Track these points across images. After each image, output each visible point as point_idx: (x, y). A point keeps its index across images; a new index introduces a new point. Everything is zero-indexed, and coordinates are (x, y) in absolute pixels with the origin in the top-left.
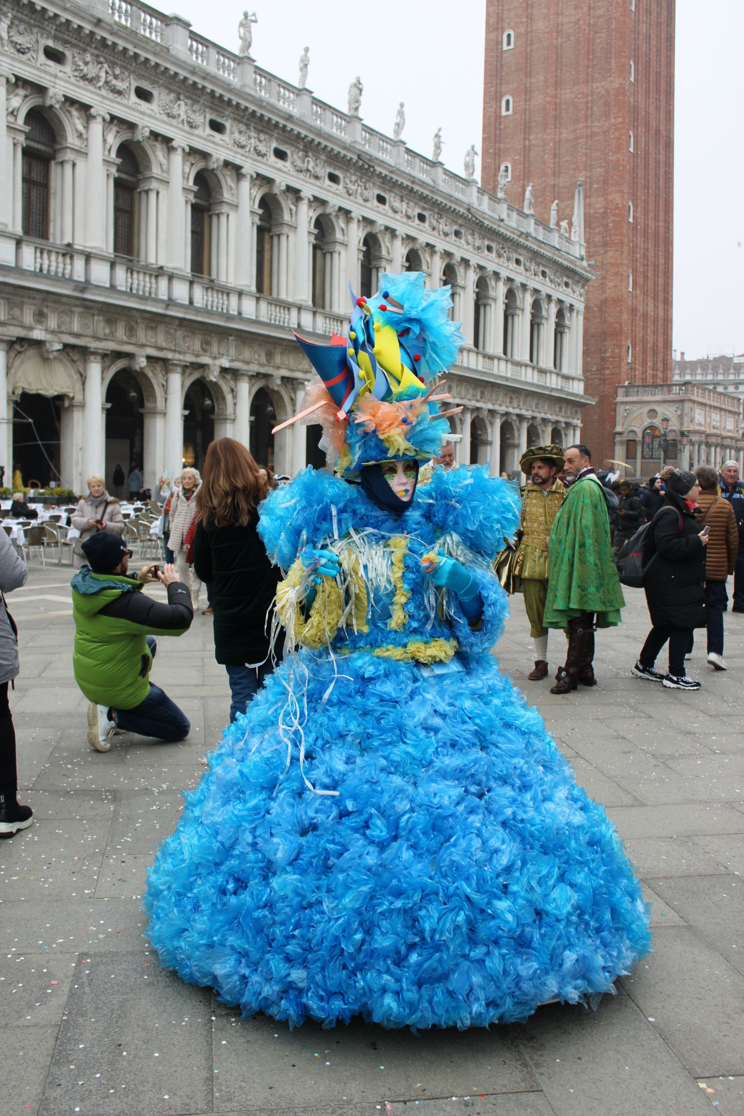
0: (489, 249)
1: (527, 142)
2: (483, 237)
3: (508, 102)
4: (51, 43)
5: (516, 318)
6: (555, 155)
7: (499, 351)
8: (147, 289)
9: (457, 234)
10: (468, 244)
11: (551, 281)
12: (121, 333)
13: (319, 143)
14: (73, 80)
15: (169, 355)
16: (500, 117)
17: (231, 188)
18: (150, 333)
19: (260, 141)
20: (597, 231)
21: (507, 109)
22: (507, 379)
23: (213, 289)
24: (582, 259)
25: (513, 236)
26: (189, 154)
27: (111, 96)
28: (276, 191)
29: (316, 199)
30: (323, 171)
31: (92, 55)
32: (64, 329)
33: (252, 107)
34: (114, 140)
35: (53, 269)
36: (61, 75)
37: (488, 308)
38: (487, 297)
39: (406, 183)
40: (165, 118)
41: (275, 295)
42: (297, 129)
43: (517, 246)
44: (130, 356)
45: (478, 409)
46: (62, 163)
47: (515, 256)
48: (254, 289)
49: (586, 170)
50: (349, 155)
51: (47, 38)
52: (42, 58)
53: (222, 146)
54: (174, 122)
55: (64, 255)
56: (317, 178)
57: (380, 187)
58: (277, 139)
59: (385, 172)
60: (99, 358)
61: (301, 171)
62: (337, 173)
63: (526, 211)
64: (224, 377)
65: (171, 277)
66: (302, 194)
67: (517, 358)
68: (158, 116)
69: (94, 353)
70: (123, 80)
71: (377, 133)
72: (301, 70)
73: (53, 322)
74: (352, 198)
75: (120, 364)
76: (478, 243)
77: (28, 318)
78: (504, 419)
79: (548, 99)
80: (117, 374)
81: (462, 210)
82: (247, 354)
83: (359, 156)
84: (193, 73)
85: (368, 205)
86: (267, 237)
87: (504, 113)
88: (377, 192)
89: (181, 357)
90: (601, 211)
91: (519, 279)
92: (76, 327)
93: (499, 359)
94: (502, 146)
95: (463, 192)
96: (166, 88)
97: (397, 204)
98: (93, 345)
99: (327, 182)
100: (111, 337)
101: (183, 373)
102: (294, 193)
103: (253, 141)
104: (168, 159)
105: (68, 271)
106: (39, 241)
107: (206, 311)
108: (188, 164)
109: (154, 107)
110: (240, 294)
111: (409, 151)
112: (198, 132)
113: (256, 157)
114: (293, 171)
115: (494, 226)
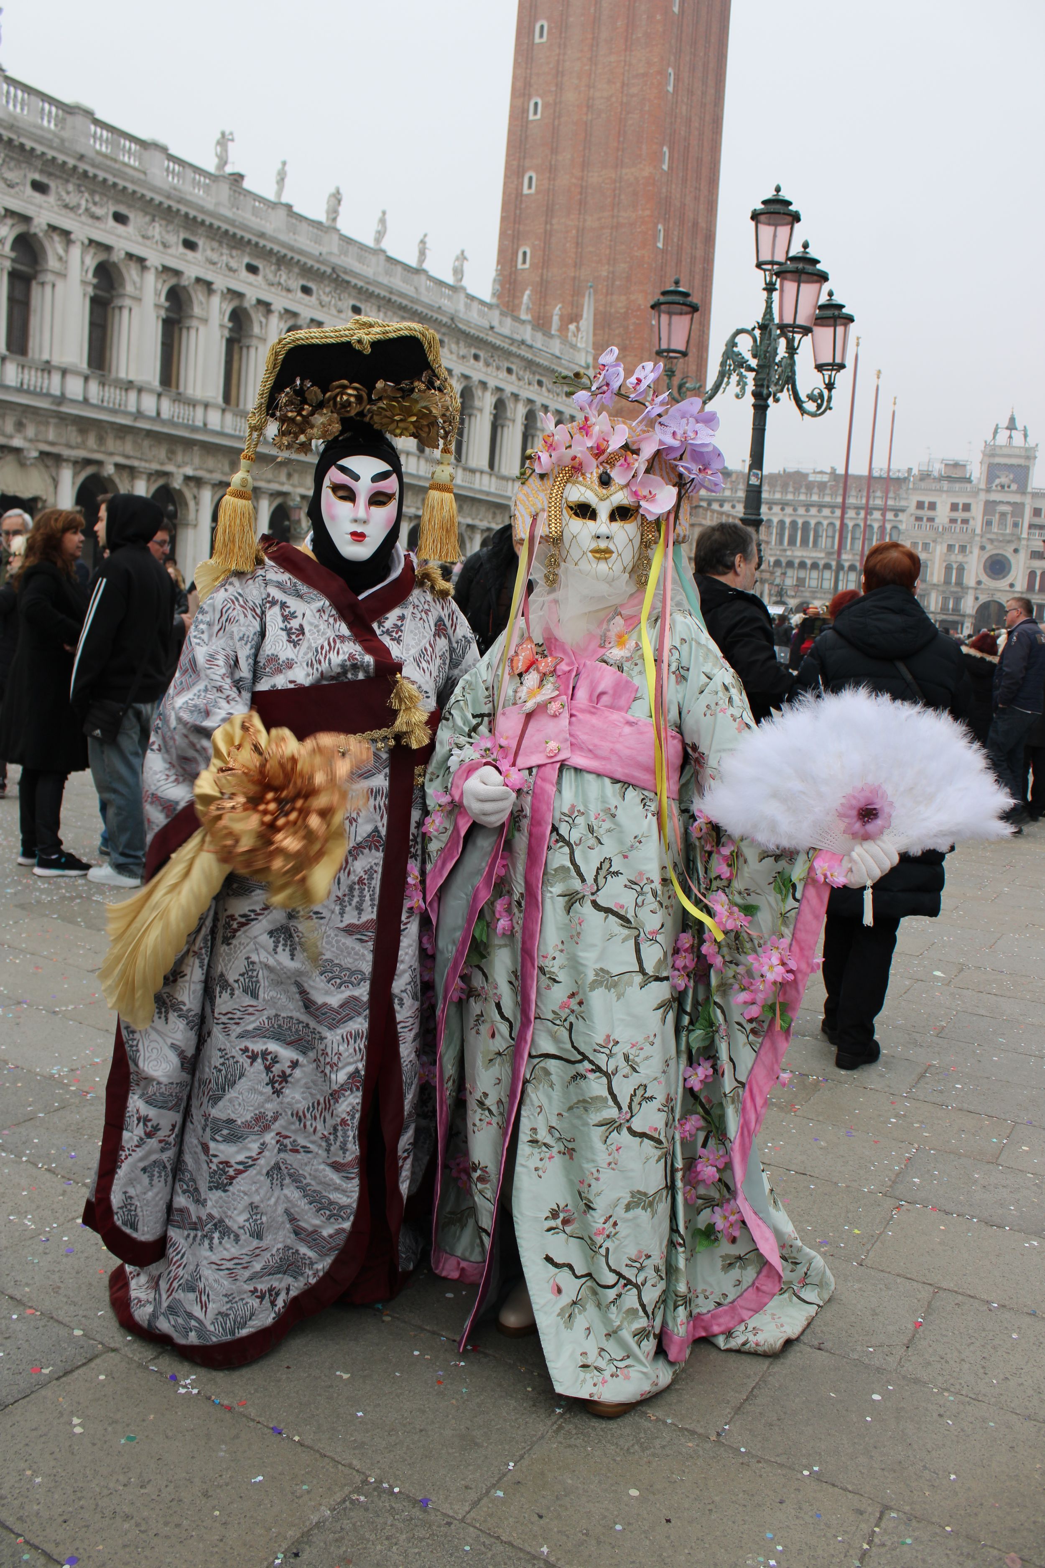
0: (476, 357)
1: (548, 227)
2: (470, 346)
3: (531, 178)
4: (37, 177)
5: (506, 429)
6: (577, 244)
7: (484, 464)
8: (117, 401)
10: (451, 353)
11: (549, 391)
12: (92, 441)
13: (292, 258)
14: (56, 209)
15: (136, 463)
16: (522, 195)
17: (201, 303)
18: (119, 442)
19: (232, 257)
20: (617, 332)
21: (530, 187)
22: (488, 494)
23: (179, 401)
24: (588, 367)
25: (503, 345)
26: (163, 272)
27: (90, 221)
28: (246, 305)
29: (287, 311)
30: (296, 284)
31: (74, 184)
32: (40, 437)
33: (224, 226)
34: (91, 262)
35: (32, 382)
36: (45, 205)
37: (473, 418)
38: (472, 407)
39: (383, 293)
40: (140, 239)
41: (241, 406)
42: (269, 246)
43: (508, 354)
44: (99, 463)
46: (43, 284)
47: (507, 364)
48: (220, 400)
49: (609, 264)
50: (323, 268)
51: (35, 172)
52: (29, 190)
53: (194, 264)
54: (148, 242)
55: (43, 370)
56: (289, 290)
57: (355, 298)
58: (250, 254)
59: (360, 284)
60: (70, 465)
61: (272, 285)
62: (310, 285)
63: (524, 316)
64: (187, 485)
65: (140, 390)
66: (273, 307)
67: (504, 471)
68: (133, 238)
69: (67, 460)
70: (102, 206)
71: (356, 242)
72: (278, 183)
73: (30, 431)
74: (325, 309)
75: (89, 471)
76: (463, 351)
77: (9, 427)
79: (574, 180)
80: (87, 479)
81: (445, 320)
82: (211, 463)
83: (333, 269)
84: (169, 197)
85: (342, 315)
86: (236, 347)
87: (526, 191)
88: (352, 302)
89: (147, 465)
90: (622, 311)
91: (509, 389)
92: (51, 435)
93: (482, 472)
94: (521, 228)
95: (450, 298)
96: (143, 210)
98: (66, 452)
99: (300, 294)
100: (82, 445)
101: (149, 480)
102: (265, 306)
103: (224, 258)
104: (142, 278)
105: (45, 385)
106: (20, 358)
107: (171, 423)
108: (161, 281)
109: (129, 230)
110: (206, 406)
111: (389, 259)
112: (172, 251)
113: (227, 273)
114: (264, 285)
115: (482, 335)
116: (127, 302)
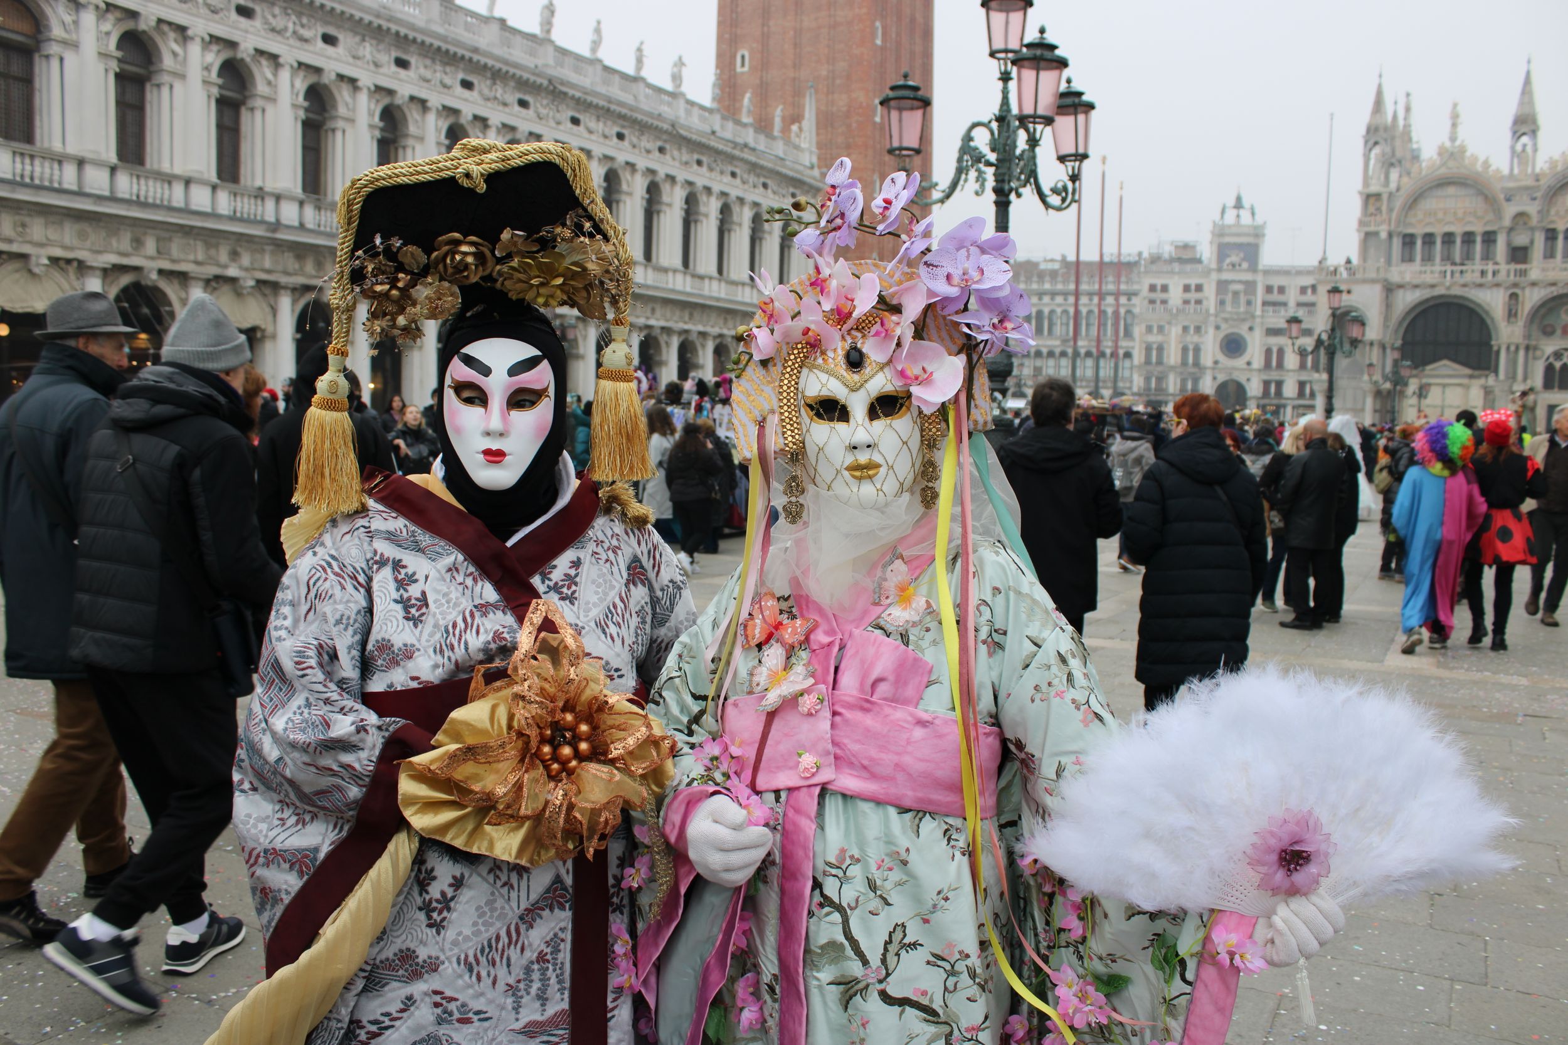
0: (699, 163)
1: (766, 29)
2: (692, 151)
5: (733, 234)
6: (795, 44)
7: (712, 269)
9: (661, 150)
10: (674, 159)
11: (774, 193)
12: (310, 267)
13: (507, 72)
14: (263, 33)
17: (417, 121)
19: (446, 73)
20: (840, 130)
22: (718, 299)
24: (812, 167)
25: (725, 149)
26: (375, 92)
27: (298, 44)
28: (463, 121)
29: (505, 126)
30: (512, 97)
31: (280, 7)
32: (256, 266)
33: (437, 43)
34: (301, 85)
35: (246, 210)
36: (251, 29)
37: (699, 225)
38: (697, 213)
39: (601, 103)
40: (351, 60)
42: (483, 60)
43: (731, 158)
44: (318, 289)
45: (687, 332)
46: (252, 109)
47: (730, 168)
49: (828, 63)
50: (539, 81)
52: (234, 15)
53: (407, 82)
54: (359, 63)
55: (256, 197)
56: (505, 104)
57: (573, 109)
58: (464, 70)
59: (578, 94)
60: (289, 292)
61: (488, 99)
62: (527, 98)
66: (490, 122)
67: (734, 276)
68: (344, 59)
69: (285, 288)
70: (310, 28)
71: (571, 53)
73: (246, 260)
74: (544, 122)
75: (309, 297)
76: (685, 157)
77: (224, 257)
78: (718, 341)
80: (307, 306)
81: (666, 126)
83: (550, 81)
84: (378, 16)
85: (561, 127)
88: (571, 113)
90: (844, 109)
91: (734, 193)
92: (267, 263)
93: (711, 278)
94: (738, 31)
95: (669, 104)
96: (352, 31)
97: (592, 124)
98: (283, 280)
99: (517, 108)
100: (301, 272)
102: (481, 121)
103: (438, 75)
104: (354, 99)
105: (259, 212)
106: (232, 186)
108: (374, 101)
109: (340, 51)
111: (606, 69)
112: (384, 70)
113: (442, 89)
114: (480, 101)
115: (704, 140)
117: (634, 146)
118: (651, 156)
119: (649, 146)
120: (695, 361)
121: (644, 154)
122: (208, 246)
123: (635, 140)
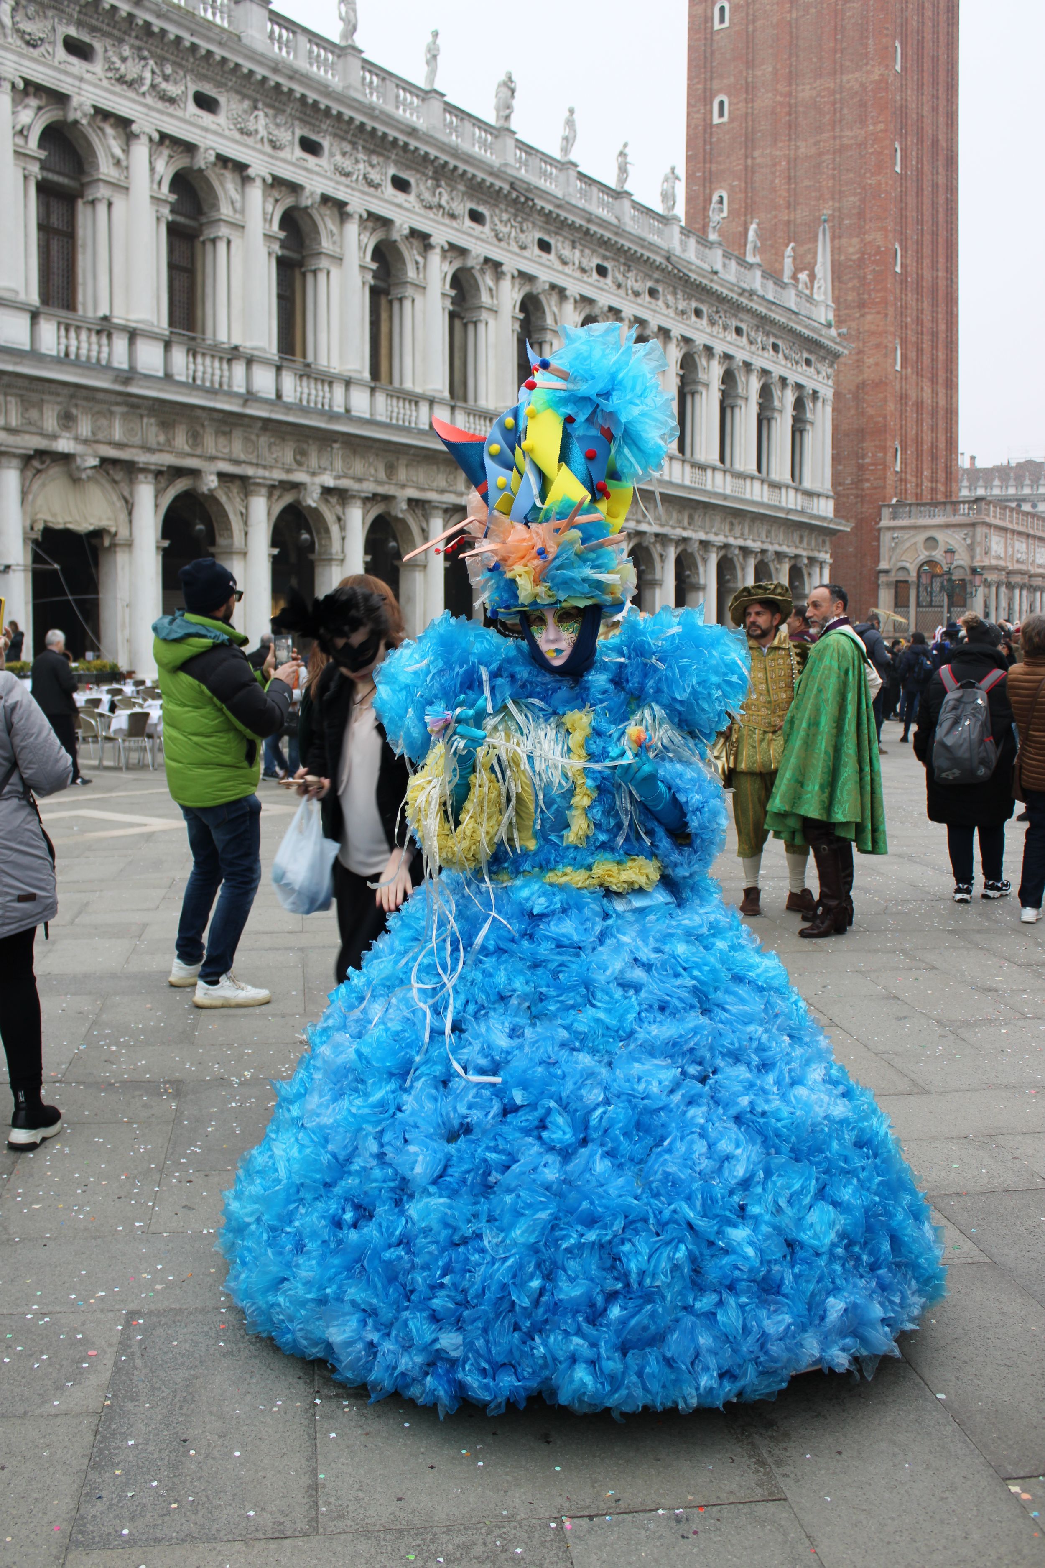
0: (698, 313)
1: (749, 161)
2: (689, 297)
3: (721, 103)
4: (73, 31)
5: (737, 411)
6: (789, 178)
7: (713, 457)
8: (217, 378)
9: (652, 293)
10: (668, 307)
11: (786, 358)
12: (181, 440)
13: (455, 168)
14: (105, 83)
15: (250, 471)
16: (711, 126)
17: (332, 234)
18: (222, 440)
19: (372, 166)
20: (850, 285)
21: (721, 114)
22: (725, 497)
23: (309, 377)
24: (829, 326)
25: (731, 294)
26: (272, 186)
27: (160, 105)
28: (396, 236)
29: (452, 247)
30: (462, 207)
31: (132, 47)
32: (100, 436)
33: (359, 118)
34: (165, 169)
35: (84, 352)
36: (88, 76)
37: (697, 397)
38: (696, 382)
39: (579, 221)
40: (237, 136)
41: (396, 384)
42: (424, 148)
43: (737, 308)
44: (195, 473)
45: (685, 540)
46: (93, 203)
47: (734, 323)
48: (367, 375)
49: (833, 199)
50: (498, 184)
51: (68, 24)
52: (61, 53)
53: (318, 174)
54: (250, 141)
55: (99, 332)
56: (453, 216)
57: (542, 229)
58: (396, 163)
59: (549, 207)
60: (150, 477)
61: (430, 208)
62: (481, 209)
63: (750, 259)
64: (327, 501)
65: (250, 361)
66: (433, 241)
67: (739, 467)
68: (227, 133)
69: (144, 470)
70: (176, 83)
71: (537, 151)
72: (428, 63)
73: (85, 428)
74: (503, 244)
75: (181, 485)
76: (682, 305)
77: (50, 423)
78: (722, 553)
79: (779, 98)
80: (177, 499)
81: (659, 260)
82: (359, 467)
83: (512, 185)
84: (275, 70)
85: (526, 253)
86: (383, 301)
87: (716, 120)
88: (538, 235)
89: (267, 474)
90: (855, 257)
91: (740, 356)
92: (118, 434)
93: (714, 469)
94: (714, 167)
95: (660, 233)
96: (238, 92)
97: (566, 253)
98: (142, 458)
99: (468, 222)
100: (167, 447)
101: (270, 496)
102: (421, 238)
103: (361, 166)
104: (243, 194)
105: (104, 356)
106: (63, 313)
107: (300, 408)
108: (271, 200)
109: (221, 120)
110: (348, 383)
111: (582, 176)
112: (284, 154)
113: (366, 189)
114: (418, 208)
115: (705, 282)
116: (224, 231)
117: (619, 286)
118: (639, 300)
119: (637, 286)
120: (693, 580)
121: (631, 297)
122: (26, 404)
123: (620, 278)
